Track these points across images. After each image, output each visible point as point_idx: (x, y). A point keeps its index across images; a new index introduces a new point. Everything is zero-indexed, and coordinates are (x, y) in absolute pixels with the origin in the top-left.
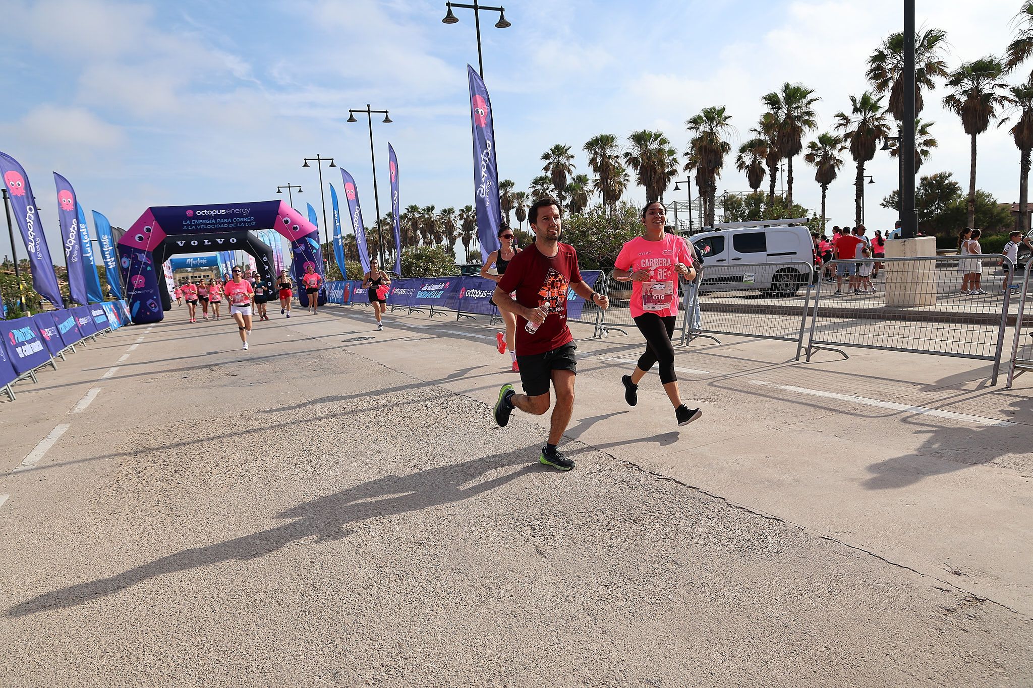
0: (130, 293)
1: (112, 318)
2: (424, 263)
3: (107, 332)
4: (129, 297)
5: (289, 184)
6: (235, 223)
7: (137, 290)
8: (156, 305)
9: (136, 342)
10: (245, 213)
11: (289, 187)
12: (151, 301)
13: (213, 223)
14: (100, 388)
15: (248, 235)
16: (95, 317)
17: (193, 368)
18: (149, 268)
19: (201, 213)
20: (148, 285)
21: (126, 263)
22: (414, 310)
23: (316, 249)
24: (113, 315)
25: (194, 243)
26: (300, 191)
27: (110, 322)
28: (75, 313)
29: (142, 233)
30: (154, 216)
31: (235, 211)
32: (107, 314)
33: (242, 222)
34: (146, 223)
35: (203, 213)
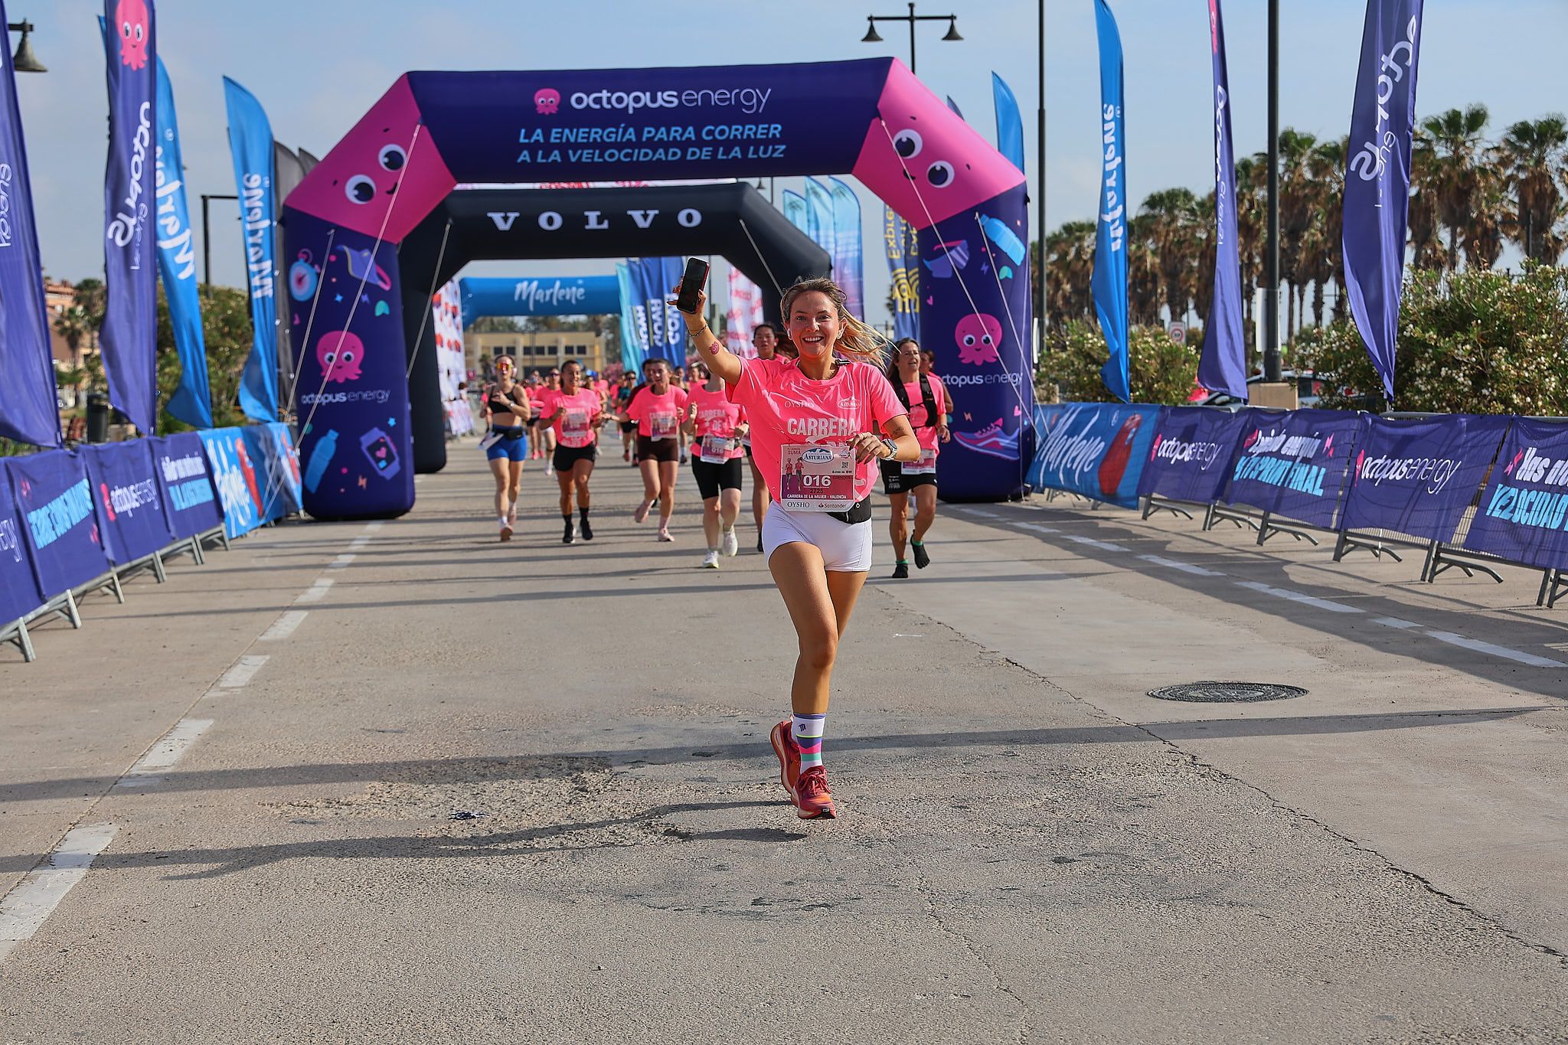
0: (306, 399)
1: (234, 489)
2: (1475, 346)
3: (208, 545)
4: (302, 411)
5: (911, 6)
6: (707, 144)
7: (333, 387)
8: (394, 450)
9: (302, 599)
10: (751, 108)
11: (911, 19)
12: (376, 434)
13: (629, 144)
14: (114, 829)
15: (746, 199)
16: (173, 483)
17: (502, 762)
18: (381, 308)
19: (588, 100)
20: (373, 372)
21: (308, 281)
22: (1452, 563)
23: (1011, 263)
24: (241, 478)
25: (550, 221)
26: (952, 35)
27: (226, 507)
28: (101, 465)
29: (372, 169)
30: (421, 111)
31: (715, 97)
32: (217, 477)
33: (735, 142)
35: (598, 100)
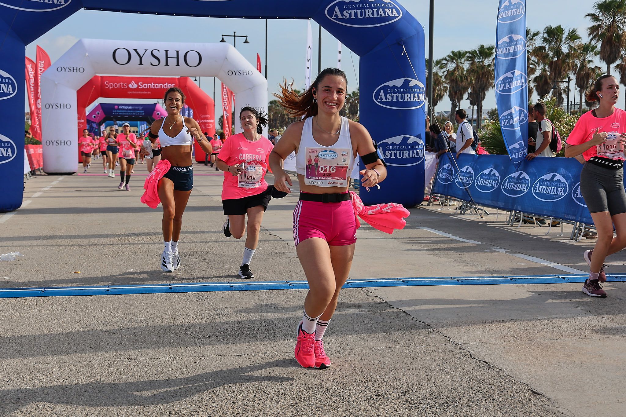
34: (98, 110)
